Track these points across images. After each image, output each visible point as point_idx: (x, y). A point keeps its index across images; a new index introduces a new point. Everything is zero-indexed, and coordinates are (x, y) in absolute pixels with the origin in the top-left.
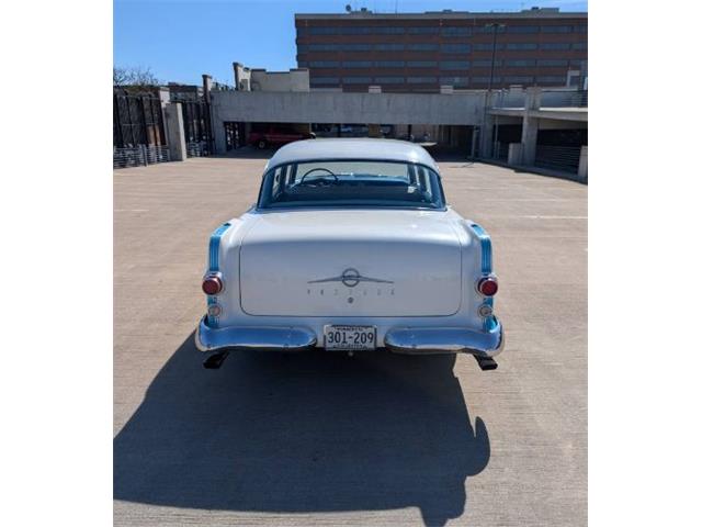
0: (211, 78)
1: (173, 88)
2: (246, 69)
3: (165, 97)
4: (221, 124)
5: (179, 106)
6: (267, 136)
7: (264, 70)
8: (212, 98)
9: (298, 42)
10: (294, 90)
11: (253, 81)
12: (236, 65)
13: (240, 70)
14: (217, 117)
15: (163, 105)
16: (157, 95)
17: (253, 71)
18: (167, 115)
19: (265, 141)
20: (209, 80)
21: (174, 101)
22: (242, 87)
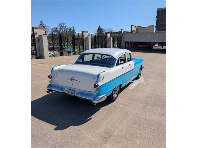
0: (123, 30)
1: (111, 33)
2: (135, 27)
3: (109, 35)
4: (124, 42)
5: (112, 38)
6: (138, 45)
7: (141, 27)
8: (122, 35)
9: (157, 17)
10: (149, 32)
11: (137, 30)
12: (132, 26)
13: (133, 27)
14: (123, 40)
15: (108, 38)
16: (107, 35)
17: (138, 27)
18: (108, 40)
19: (137, 47)
20: (122, 30)
21: (111, 36)
22: (133, 32)
